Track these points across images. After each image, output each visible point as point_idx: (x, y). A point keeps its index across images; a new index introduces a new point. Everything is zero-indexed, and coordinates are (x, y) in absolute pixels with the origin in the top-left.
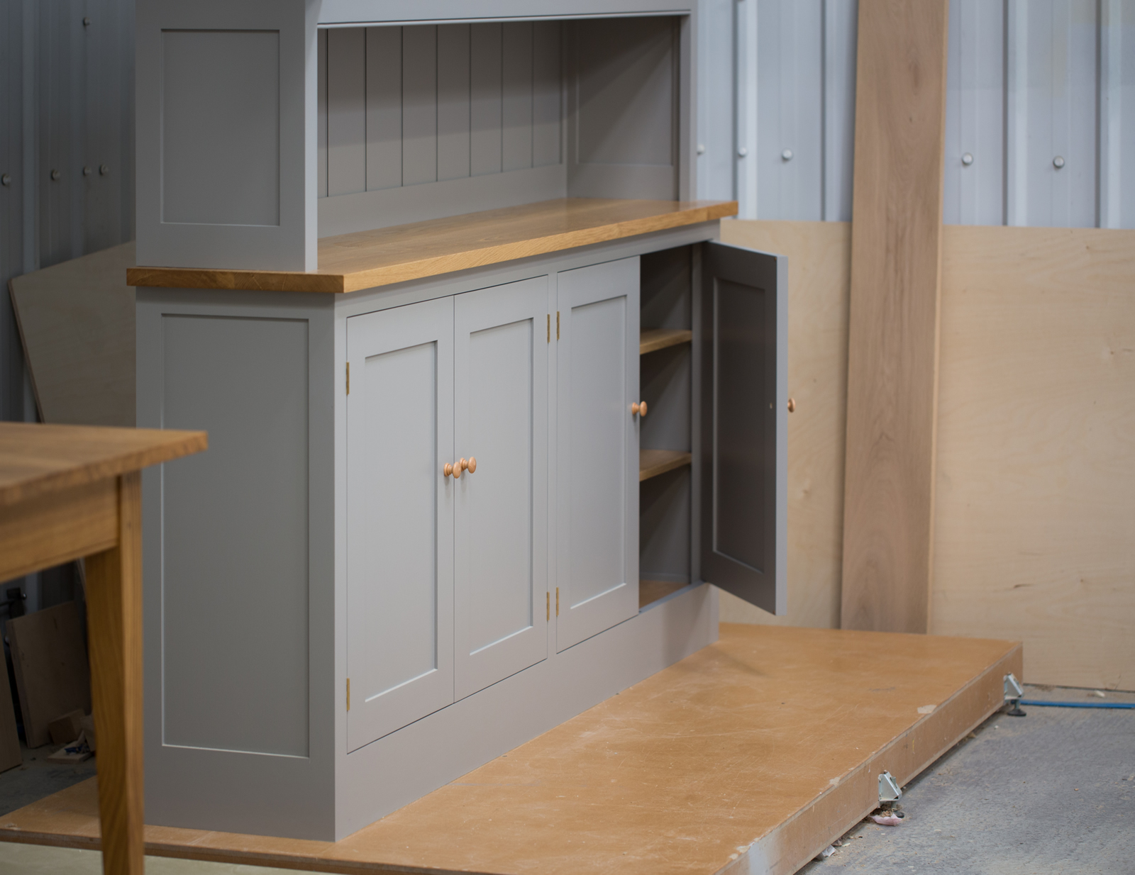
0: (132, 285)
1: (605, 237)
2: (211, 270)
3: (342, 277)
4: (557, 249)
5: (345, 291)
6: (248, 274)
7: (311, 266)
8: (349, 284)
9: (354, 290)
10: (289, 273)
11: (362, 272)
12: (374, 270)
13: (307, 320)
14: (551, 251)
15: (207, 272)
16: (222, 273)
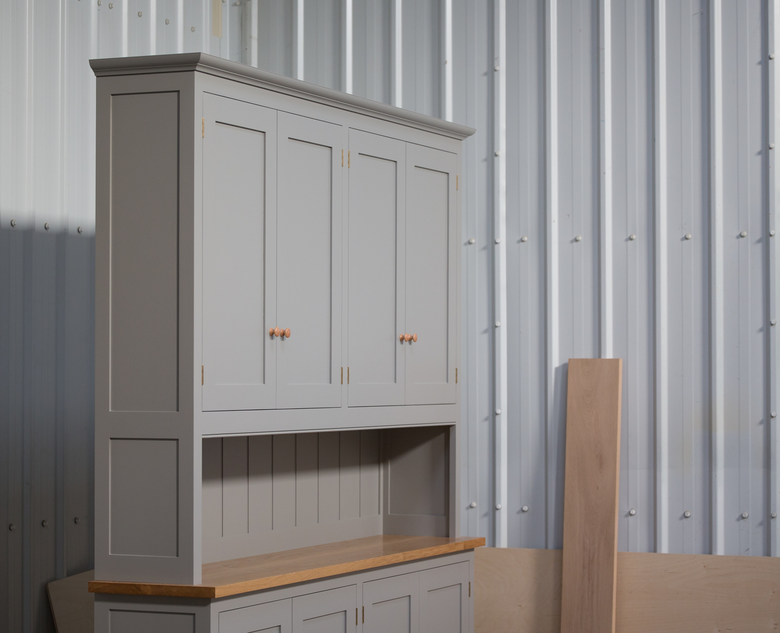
0: (92, 592)
1: (394, 561)
2: (137, 583)
3: (214, 588)
4: (361, 569)
5: (216, 597)
6: (159, 586)
7: (198, 581)
8: (218, 593)
9: (223, 596)
10: (183, 585)
11: (228, 585)
12: (235, 584)
13: (194, 614)
14: (357, 570)
15: (135, 584)
16: (144, 585)
